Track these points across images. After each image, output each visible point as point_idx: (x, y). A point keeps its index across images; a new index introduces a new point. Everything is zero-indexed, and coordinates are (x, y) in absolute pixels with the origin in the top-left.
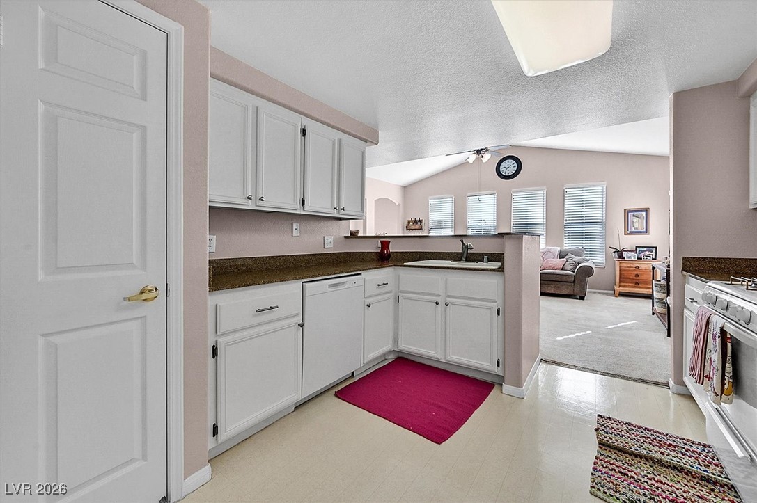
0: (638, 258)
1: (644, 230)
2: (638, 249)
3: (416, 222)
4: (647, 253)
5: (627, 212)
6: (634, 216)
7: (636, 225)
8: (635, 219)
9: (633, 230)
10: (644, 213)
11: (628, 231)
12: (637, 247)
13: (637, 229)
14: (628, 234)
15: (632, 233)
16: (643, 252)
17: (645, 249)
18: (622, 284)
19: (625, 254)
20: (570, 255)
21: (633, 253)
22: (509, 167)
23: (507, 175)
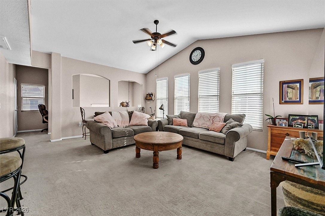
0: (289, 126)
1: (298, 100)
2: (291, 118)
3: (150, 95)
4: (300, 121)
5: (282, 83)
6: (288, 87)
7: (290, 95)
8: (290, 90)
9: (288, 100)
10: (298, 85)
11: (283, 100)
12: (290, 115)
13: (291, 98)
14: (282, 103)
15: (286, 102)
16: (295, 120)
17: (298, 117)
18: (273, 148)
19: (277, 121)
20: (231, 120)
21: (285, 121)
22: (197, 56)
23: (196, 61)
